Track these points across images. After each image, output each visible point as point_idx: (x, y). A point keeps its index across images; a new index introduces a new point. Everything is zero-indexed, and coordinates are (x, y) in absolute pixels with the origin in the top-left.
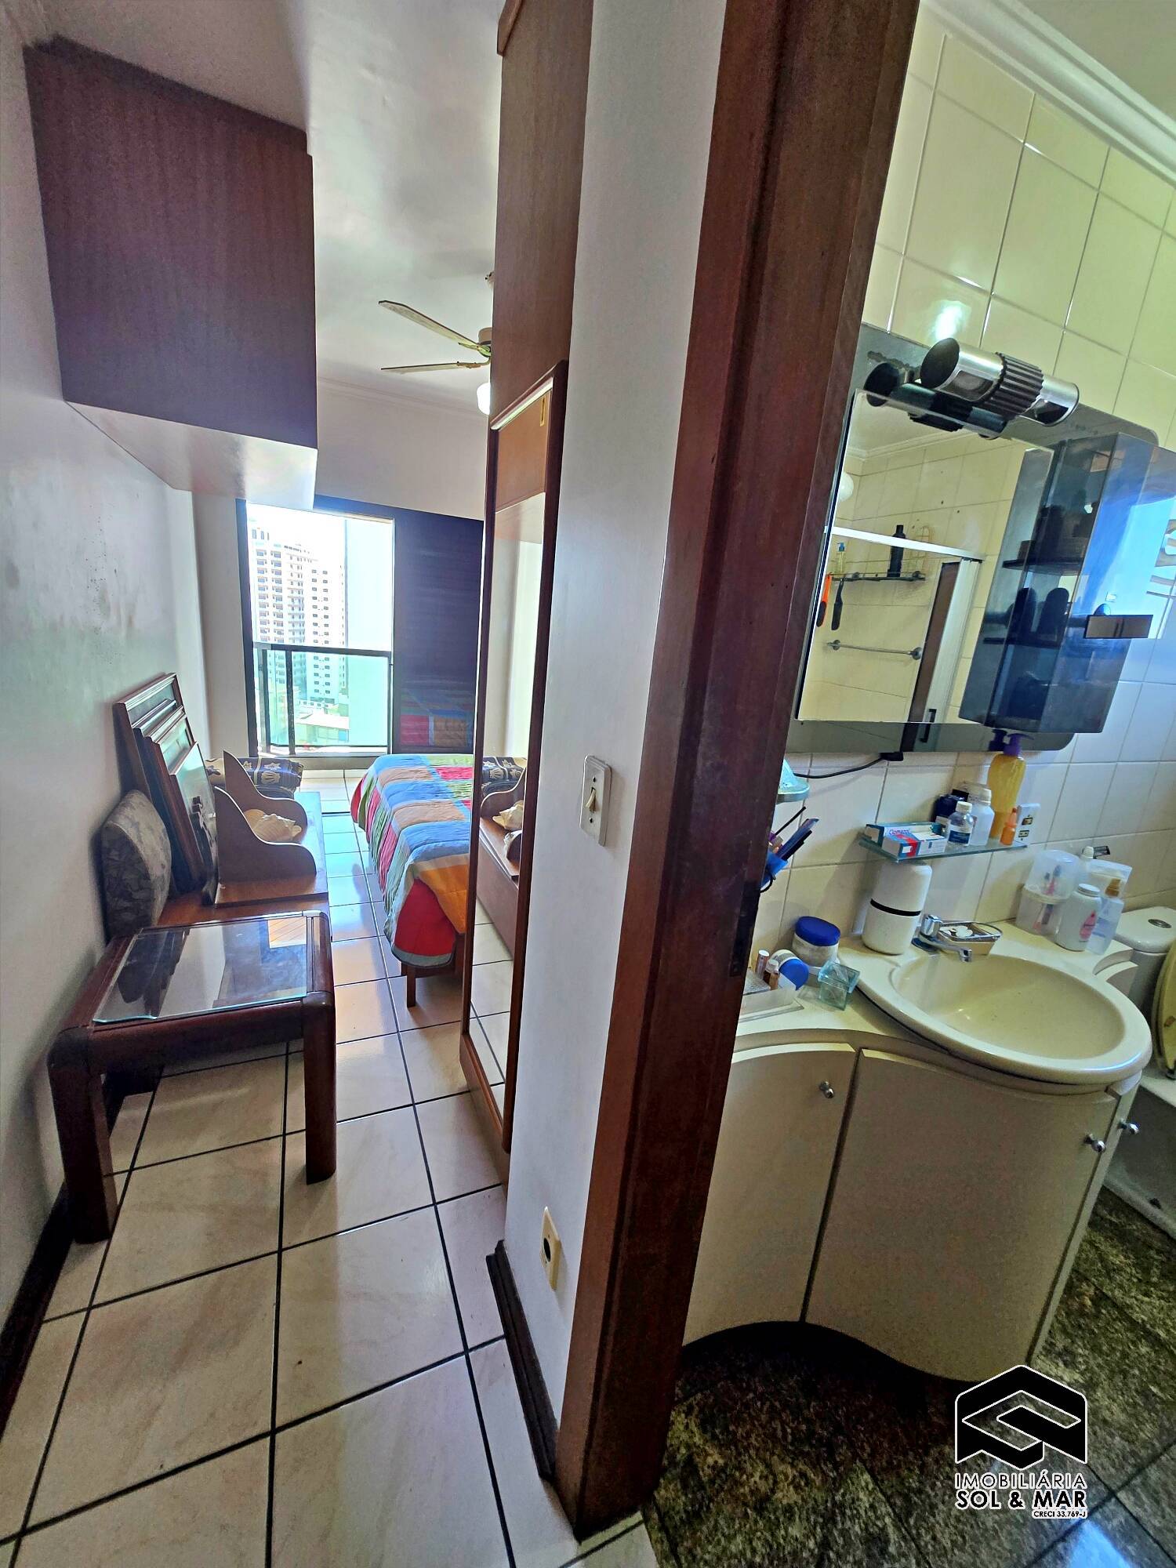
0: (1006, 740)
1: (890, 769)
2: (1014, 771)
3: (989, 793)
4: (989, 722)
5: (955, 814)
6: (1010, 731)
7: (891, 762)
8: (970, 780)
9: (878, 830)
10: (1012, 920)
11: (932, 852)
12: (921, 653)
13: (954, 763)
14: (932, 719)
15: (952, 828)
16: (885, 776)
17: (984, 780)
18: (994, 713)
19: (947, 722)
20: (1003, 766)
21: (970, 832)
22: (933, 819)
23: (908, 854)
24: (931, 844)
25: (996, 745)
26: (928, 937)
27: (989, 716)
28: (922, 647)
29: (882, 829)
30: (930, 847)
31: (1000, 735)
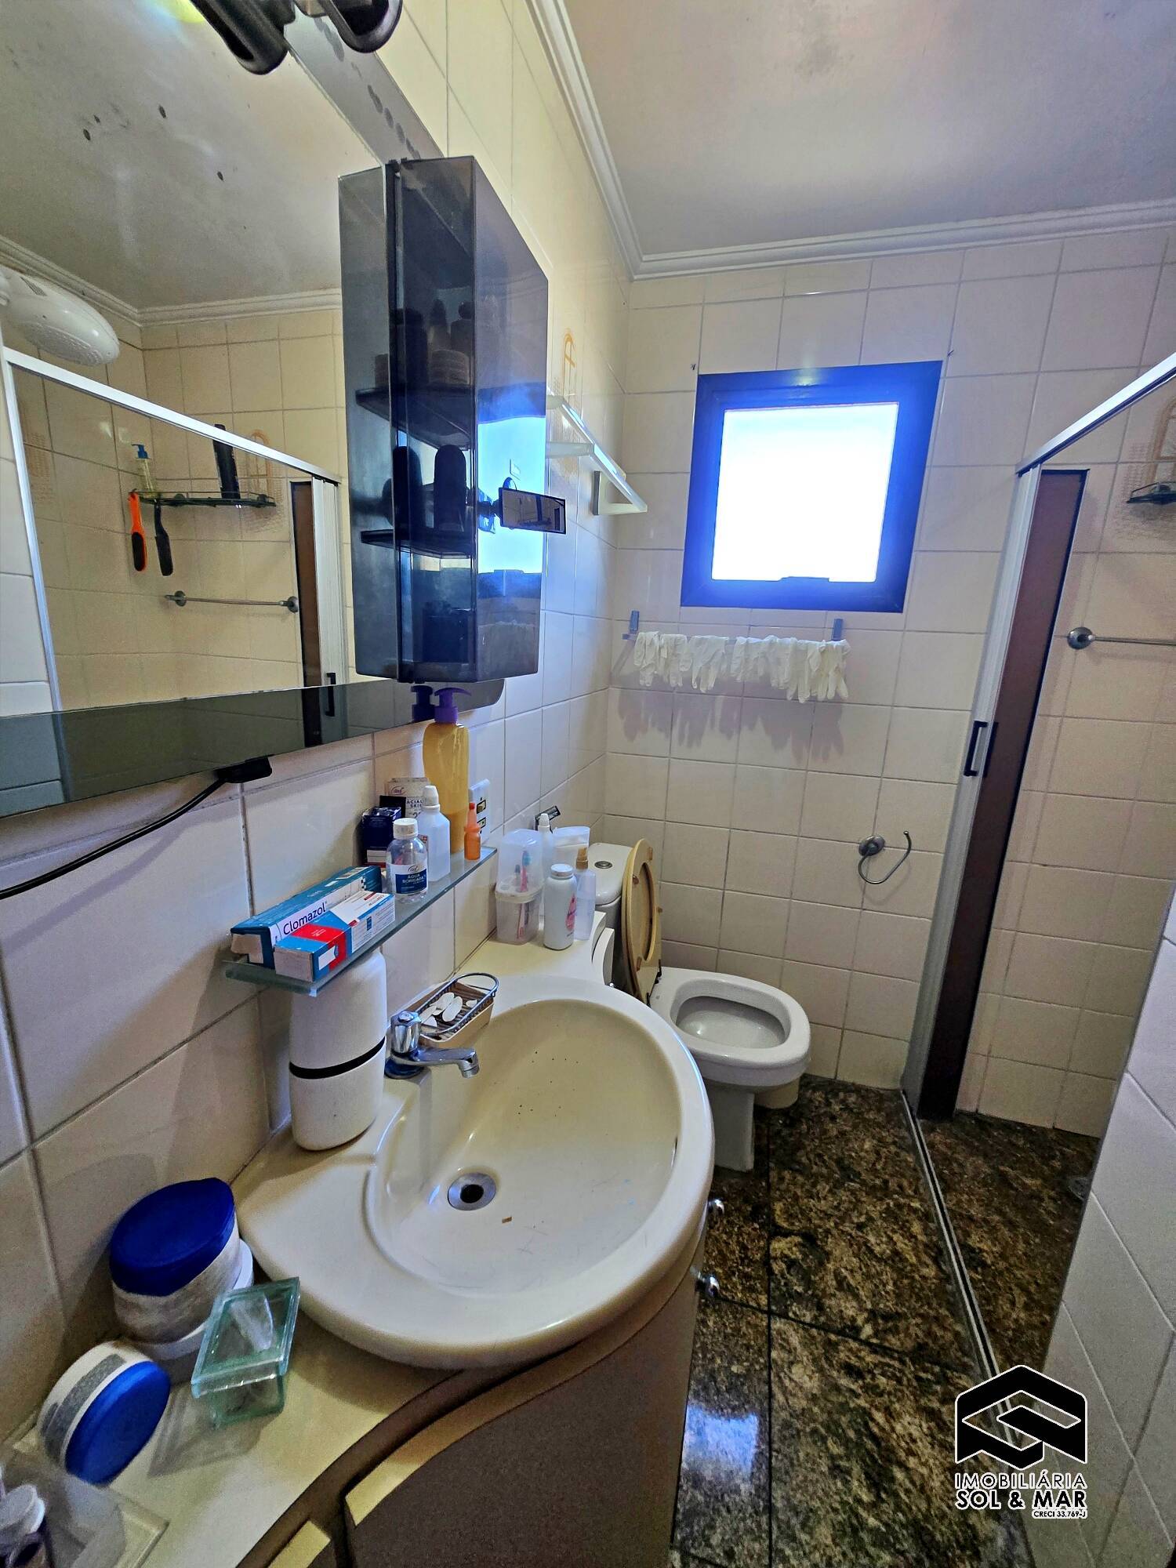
0: (435, 700)
1: (248, 798)
2: (457, 746)
3: (433, 791)
4: (405, 674)
5: (394, 842)
6: (436, 686)
7: (248, 785)
8: (400, 775)
9: (258, 937)
10: (492, 934)
11: (375, 933)
12: (297, 603)
13: (369, 753)
14: (333, 681)
15: (394, 870)
16: (244, 814)
17: (419, 770)
18: (409, 659)
19: (351, 682)
20: (441, 742)
21: (426, 867)
22: (362, 860)
23: (332, 965)
24: (369, 921)
25: (422, 711)
26: (408, 1055)
27: (402, 665)
28: (297, 595)
29: (265, 933)
30: (369, 926)
31: (424, 694)
